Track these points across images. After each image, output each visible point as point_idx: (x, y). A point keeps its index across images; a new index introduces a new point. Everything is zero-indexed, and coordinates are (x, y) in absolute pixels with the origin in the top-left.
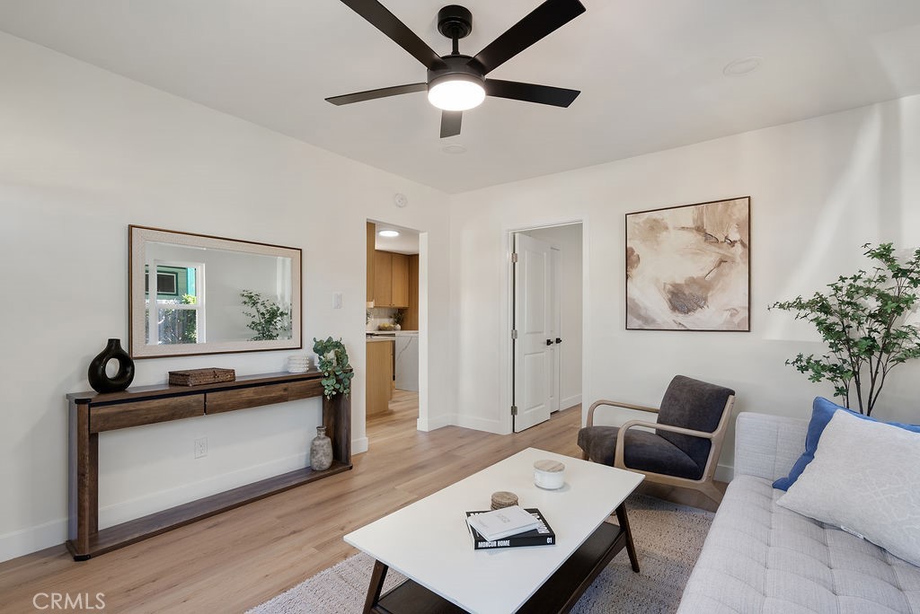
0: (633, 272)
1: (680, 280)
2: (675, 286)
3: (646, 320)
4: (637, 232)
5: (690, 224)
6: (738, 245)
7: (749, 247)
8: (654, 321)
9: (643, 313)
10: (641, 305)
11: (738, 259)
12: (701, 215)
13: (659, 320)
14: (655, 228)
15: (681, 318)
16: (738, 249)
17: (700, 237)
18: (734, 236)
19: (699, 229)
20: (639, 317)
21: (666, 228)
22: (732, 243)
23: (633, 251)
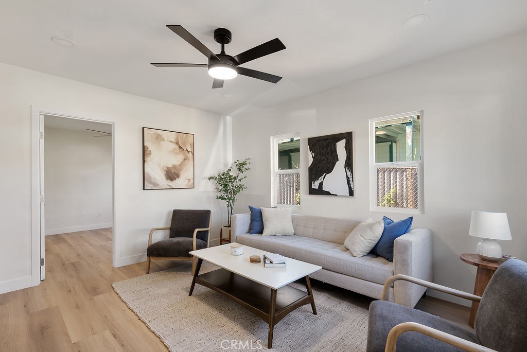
0: (147, 159)
1: (170, 166)
2: (168, 168)
3: (155, 185)
4: (150, 139)
5: (174, 140)
6: (190, 153)
7: (193, 154)
8: (158, 185)
9: (153, 181)
10: (152, 176)
11: (190, 159)
12: (178, 137)
13: (160, 184)
14: (159, 138)
15: (170, 183)
16: (190, 155)
17: (177, 147)
18: (189, 149)
19: (177, 143)
20: (151, 183)
21: (164, 140)
22: (189, 152)
23: (148, 148)
